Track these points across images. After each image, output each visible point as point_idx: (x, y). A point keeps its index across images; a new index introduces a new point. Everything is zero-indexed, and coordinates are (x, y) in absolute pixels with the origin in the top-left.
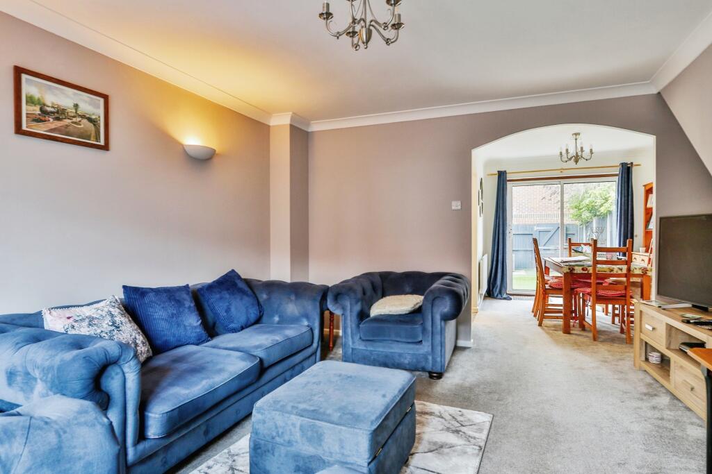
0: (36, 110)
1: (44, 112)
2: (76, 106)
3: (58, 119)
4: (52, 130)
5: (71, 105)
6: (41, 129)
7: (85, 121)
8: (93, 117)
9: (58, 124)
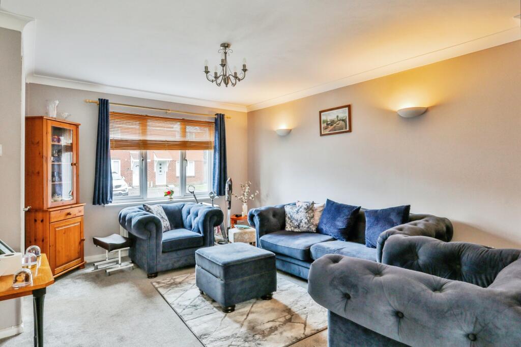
0: (325, 125)
1: (328, 124)
2: (338, 116)
3: (332, 125)
4: (330, 131)
5: (336, 117)
6: (327, 132)
7: (341, 122)
8: (344, 118)
9: (332, 127)
